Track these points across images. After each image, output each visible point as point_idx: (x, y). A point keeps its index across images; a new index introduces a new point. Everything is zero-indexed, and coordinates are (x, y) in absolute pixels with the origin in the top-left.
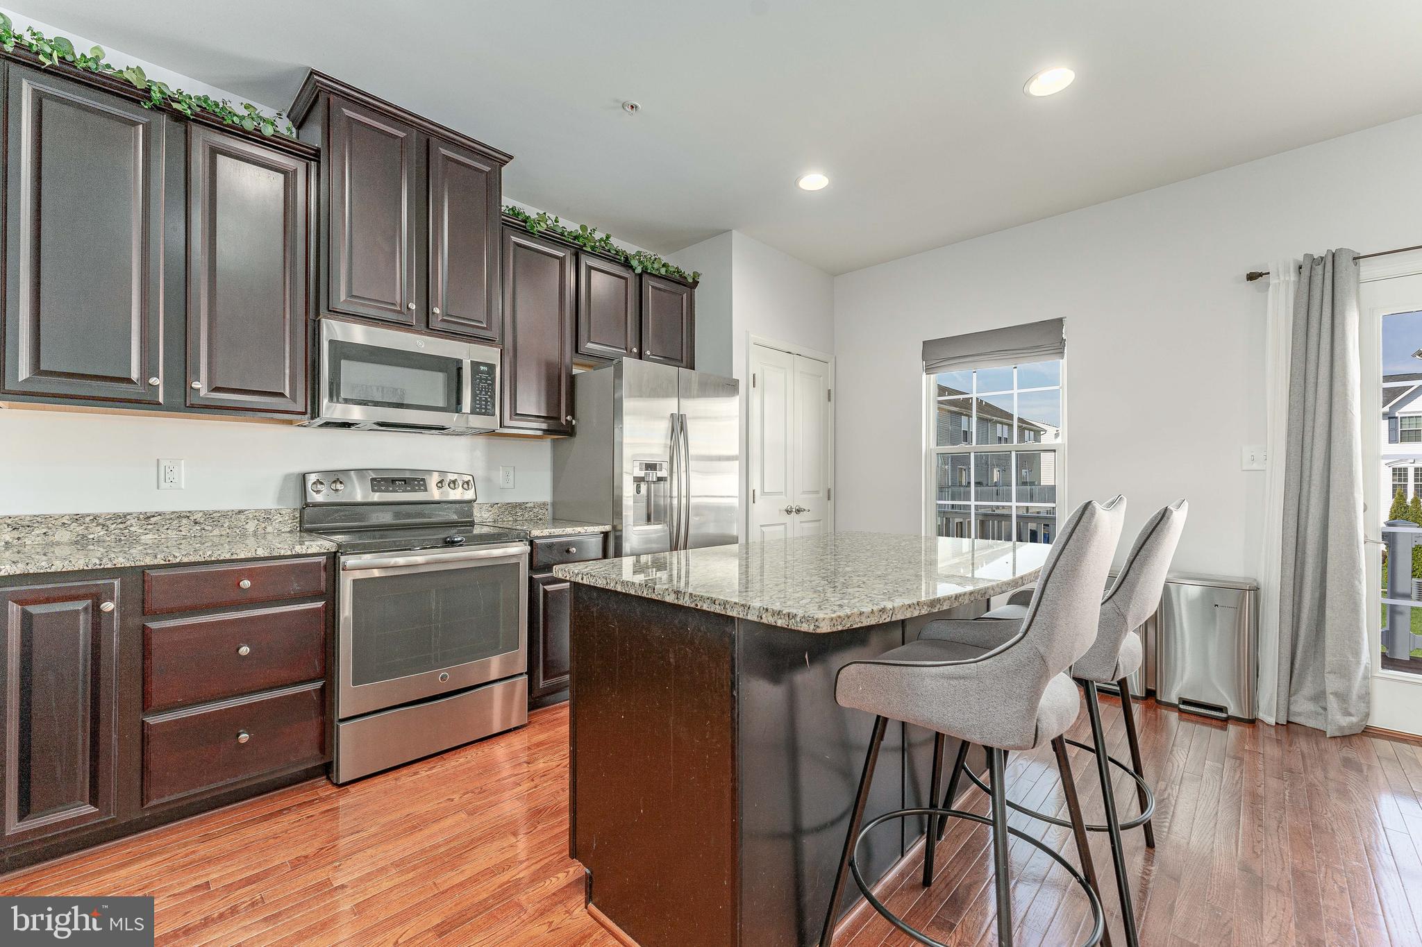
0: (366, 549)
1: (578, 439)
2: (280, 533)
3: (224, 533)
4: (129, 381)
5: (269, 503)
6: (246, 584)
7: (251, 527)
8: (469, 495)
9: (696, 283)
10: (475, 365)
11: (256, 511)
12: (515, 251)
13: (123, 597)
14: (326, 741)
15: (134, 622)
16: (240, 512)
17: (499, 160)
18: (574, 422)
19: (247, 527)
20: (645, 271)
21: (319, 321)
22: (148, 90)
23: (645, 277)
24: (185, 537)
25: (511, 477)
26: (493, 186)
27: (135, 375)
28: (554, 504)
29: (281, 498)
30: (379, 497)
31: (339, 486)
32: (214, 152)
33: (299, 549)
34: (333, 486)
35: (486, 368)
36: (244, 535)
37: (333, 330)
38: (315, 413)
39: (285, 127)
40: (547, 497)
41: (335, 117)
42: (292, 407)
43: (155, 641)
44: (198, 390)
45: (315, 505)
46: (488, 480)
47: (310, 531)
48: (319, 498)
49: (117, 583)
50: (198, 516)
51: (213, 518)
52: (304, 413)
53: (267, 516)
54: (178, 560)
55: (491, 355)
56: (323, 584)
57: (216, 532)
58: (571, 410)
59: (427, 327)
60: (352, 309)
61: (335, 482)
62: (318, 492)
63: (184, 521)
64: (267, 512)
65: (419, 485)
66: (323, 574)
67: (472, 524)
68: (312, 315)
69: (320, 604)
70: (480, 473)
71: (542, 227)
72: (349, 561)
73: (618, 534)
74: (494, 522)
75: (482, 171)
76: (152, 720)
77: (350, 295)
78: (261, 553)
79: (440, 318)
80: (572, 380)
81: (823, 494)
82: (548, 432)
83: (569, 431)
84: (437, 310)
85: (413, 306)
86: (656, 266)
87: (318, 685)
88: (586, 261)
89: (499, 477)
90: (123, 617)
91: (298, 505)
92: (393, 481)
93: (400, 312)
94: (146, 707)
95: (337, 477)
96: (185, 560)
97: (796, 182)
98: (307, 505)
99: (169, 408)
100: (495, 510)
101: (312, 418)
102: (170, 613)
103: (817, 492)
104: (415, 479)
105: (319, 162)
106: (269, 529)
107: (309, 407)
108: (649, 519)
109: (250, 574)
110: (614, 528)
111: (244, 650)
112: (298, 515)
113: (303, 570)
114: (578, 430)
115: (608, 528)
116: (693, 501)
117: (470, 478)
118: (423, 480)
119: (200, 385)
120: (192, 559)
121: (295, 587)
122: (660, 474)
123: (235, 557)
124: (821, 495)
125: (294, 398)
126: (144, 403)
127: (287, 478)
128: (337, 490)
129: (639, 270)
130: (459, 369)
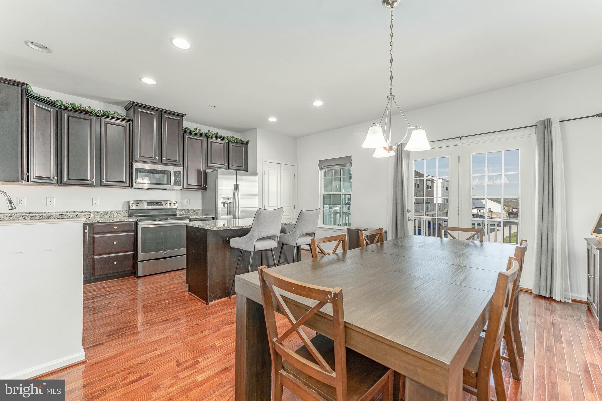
0: (144, 220)
1: (207, 191)
2: (123, 217)
3: (109, 216)
4: (88, 180)
5: (120, 209)
6: (115, 227)
7: (115, 215)
8: (175, 207)
9: (247, 143)
10: (175, 172)
11: (117, 211)
12: (187, 139)
13: (89, 229)
14: (135, 266)
15: (92, 235)
16: (113, 211)
17: (182, 116)
18: (206, 186)
19: (114, 215)
20: (229, 141)
21: (133, 163)
22: (92, 112)
23: (230, 143)
24: (99, 217)
25: (189, 202)
26: (180, 123)
27: (89, 179)
28: (202, 210)
29: (123, 207)
30: (149, 207)
31: (138, 205)
32: (107, 124)
33: (128, 220)
34: (137, 205)
35: (178, 173)
36: (114, 217)
37: (136, 165)
38: (132, 186)
39: (124, 114)
40: (200, 208)
41: (136, 111)
42: (126, 185)
43: (96, 240)
44: (103, 182)
45: (132, 210)
46: (182, 203)
47: (131, 216)
48: (133, 208)
49: (88, 226)
50: (102, 212)
51: (106, 213)
52: (129, 186)
53: (119, 212)
54: (100, 222)
55: (180, 169)
56: (134, 228)
57: (107, 216)
58: (206, 183)
59: (161, 162)
60: (141, 160)
61: (137, 203)
62: (133, 206)
63: (99, 213)
64: (119, 211)
65: (160, 204)
66: (134, 226)
67: (176, 215)
68: (131, 162)
69: (133, 233)
70: (179, 201)
71: (196, 132)
72: (140, 223)
73: (217, 218)
74: (183, 214)
75: (177, 120)
76: (95, 257)
77: (141, 157)
78: (119, 220)
79: (165, 160)
80: (206, 174)
81: (292, 207)
82: (198, 189)
83: (205, 189)
84: (164, 158)
85: (157, 158)
86: (233, 139)
87: (133, 252)
88: (210, 140)
89: (185, 202)
90: (89, 234)
91: (128, 210)
92: (153, 203)
93: (154, 160)
94: (94, 254)
95: (138, 202)
96: (102, 222)
97: (268, 119)
98: (130, 210)
99: (97, 186)
100: (183, 211)
101: (131, 188)
102: (99, 233)
103: (290, 206)
104: (159, 203)
105: (132, 122)
106: (120, 216)
107: (130, 185)
108: (228, 214)
109: (117, 225)
110: (216, 216)
111: (115, 243)
112: (127, 212)
113: (130, 225)
114: (208, 188)
115: (214, 216)
116: (240, 209)
117: (176, 202)
118: (162, 203)
119: (104, 181)
120: (104, 221)
121: (127, 229)
122: (230, 201)
123: (113, 221)
124: (291, 207)
125: (126, 183)
126: (91, 185)
127: (125, 202)
128: (138, 206)
129: (228, 141)
130: (171, 174)
